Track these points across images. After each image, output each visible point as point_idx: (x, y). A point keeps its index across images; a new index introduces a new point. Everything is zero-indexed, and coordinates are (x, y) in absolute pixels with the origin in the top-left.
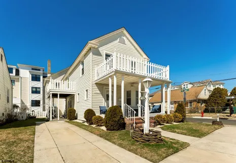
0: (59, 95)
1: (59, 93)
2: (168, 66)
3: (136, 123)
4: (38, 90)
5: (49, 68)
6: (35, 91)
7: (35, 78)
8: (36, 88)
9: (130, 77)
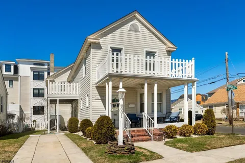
0: (58, 101)
1: (58, 99)
2: (193, 58)
3: (132, 137)
4: (41, 91)
5: (52, 65)
6: (38, 94)
7: (38, 77)
8: (39, 89)
9: (131, 79)
